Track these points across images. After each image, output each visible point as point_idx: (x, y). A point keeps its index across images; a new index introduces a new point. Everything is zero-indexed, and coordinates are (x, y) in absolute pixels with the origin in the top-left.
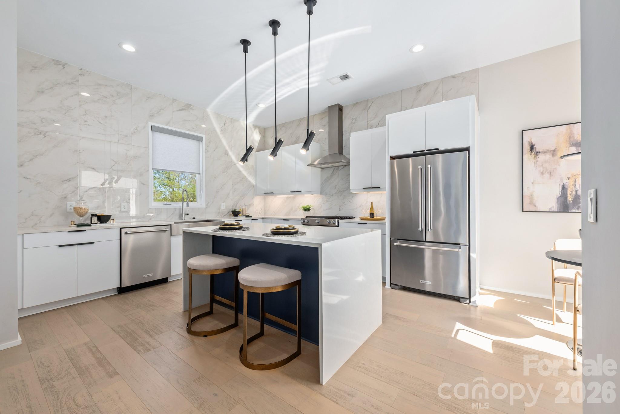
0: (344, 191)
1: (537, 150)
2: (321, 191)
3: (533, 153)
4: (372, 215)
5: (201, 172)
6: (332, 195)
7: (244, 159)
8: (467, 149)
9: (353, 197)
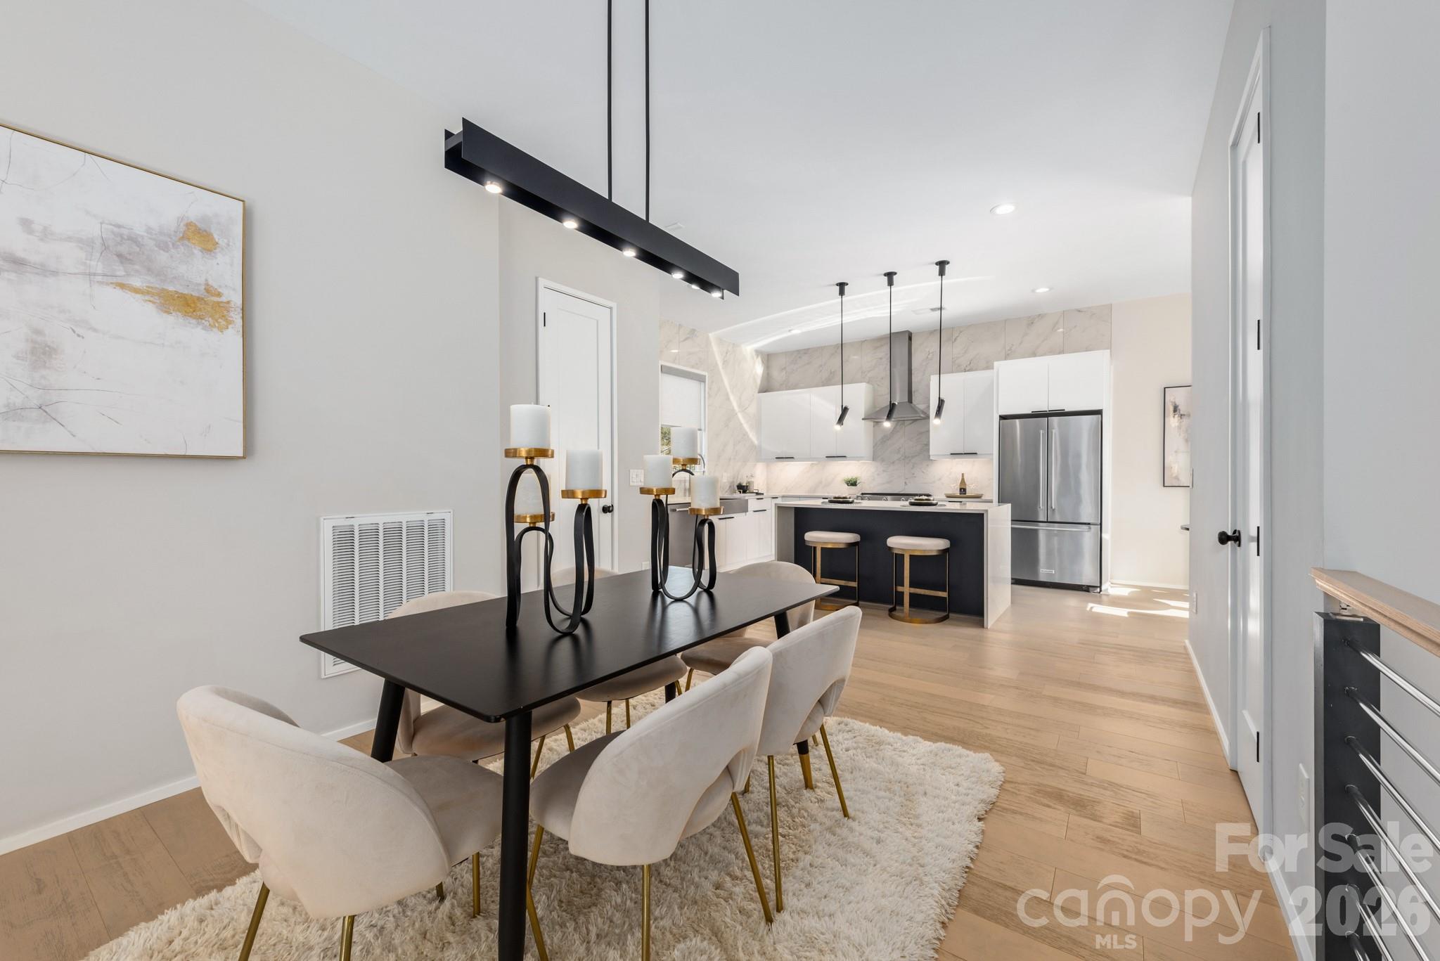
0: (913, 457)
1: (1182, 413)
2: (874, 455)
3: (1176, 416)
4: (963, 490)
5: (703, 428)
6: (893, 463)
7: (841, 420)
8: (1099, 412)
9: (928, 465)
